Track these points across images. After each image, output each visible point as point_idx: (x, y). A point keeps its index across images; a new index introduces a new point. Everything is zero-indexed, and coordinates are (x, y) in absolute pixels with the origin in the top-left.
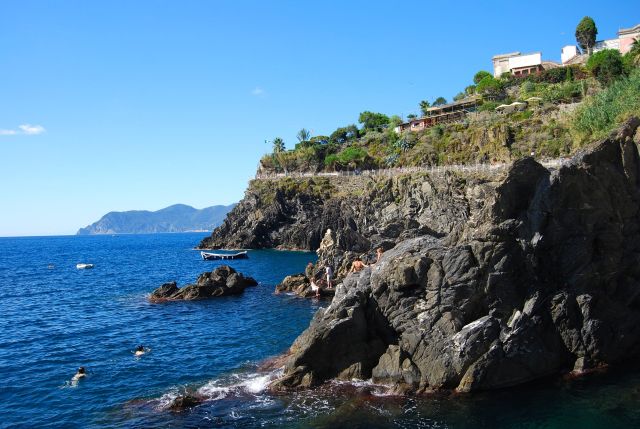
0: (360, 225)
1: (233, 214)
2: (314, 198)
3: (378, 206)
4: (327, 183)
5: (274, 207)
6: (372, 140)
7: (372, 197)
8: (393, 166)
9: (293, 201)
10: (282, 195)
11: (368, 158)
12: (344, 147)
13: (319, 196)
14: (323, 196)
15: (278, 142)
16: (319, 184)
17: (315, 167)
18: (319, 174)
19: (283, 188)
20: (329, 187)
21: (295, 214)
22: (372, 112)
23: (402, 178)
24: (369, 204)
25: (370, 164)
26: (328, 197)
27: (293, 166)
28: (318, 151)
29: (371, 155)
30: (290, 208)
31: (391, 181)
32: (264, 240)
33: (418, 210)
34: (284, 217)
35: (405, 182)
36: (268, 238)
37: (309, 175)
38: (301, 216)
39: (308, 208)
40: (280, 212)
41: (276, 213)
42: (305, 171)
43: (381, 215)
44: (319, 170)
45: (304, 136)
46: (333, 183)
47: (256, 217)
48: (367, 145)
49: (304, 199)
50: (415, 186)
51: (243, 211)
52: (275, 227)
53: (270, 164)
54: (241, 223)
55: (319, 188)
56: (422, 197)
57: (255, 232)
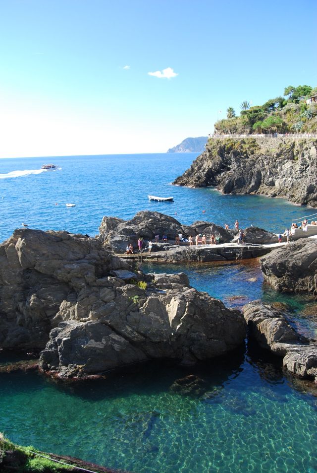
0: (264, 176)
1: (196, 161)
2: (242, 153)
3: (280, 163)
4: (254, 142)
5: (218, 159)
6: (289, 110)
7: (278, 155)
8: (299, 131)
9: (230, 155)
10: (222, 151)
11: (284, 124)
12: (270, 115)
13: (246, 152)
14: (249, 152)
15: (231, 110)
16: (248, 143)
17: (248, 130)
18: (251, 135)
19: (225, 146)
20: (254, 146)
21: (230, 164)
22: (293, 86)
23: (300, 142)
24: (275, 161)
25: (284, 129)
26: (252, 153)
27: (234, 130)
28: (250, 118)
29: (286, 122)
30: (227, 160)
31: (294, 142)
32: (212, 181)
33: (306, 168)
34: (224, 166)
35: (301, 145)
36: (214, 179)
37: (244, 136)
38: (234, 166)
39: (237, 161)
40: (221, 162)
41: (219, 163)
42: (242, 133)
43: (281, 169)
44: (251, 133)
45: (245, 107)
46: (258, 142)
47: (208, 165)
48: (285, 114)
49: (236, 154)
50: (307, 149)
51: (202, 160)
52: (219, 172)
53: (221, 128)
54: (200, 168)
55: (247, 146)
56: (309, 158)
57: (205, 175)
